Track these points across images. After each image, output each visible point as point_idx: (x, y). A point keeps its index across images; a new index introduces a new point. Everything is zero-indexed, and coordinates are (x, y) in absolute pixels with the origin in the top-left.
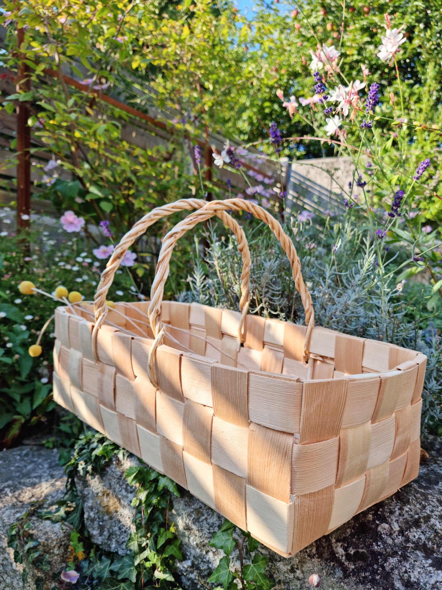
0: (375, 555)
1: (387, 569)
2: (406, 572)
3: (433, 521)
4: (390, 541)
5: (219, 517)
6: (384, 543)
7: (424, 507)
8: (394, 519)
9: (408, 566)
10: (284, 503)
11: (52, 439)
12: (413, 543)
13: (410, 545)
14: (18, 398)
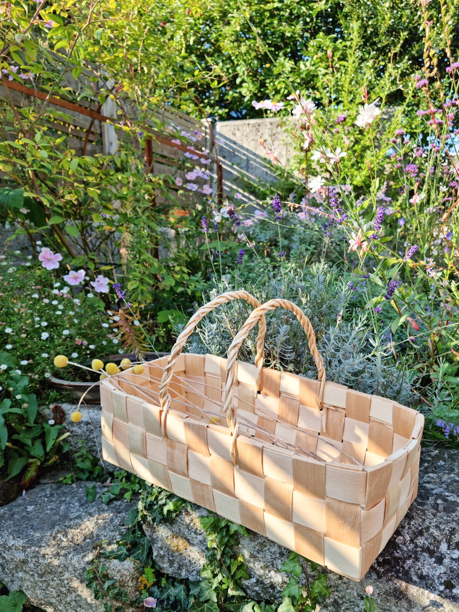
0: (397, 559)
1: (406, 568)
2: (419, 569)
3: (431, 530)
4: (405, 549)
5: (280, 547)
6: (402, 550)
7: (424, 520)
8: (406, 532)
9: (420, 564)
10: (356, 549)
11: (69, 476)
12: (421, 547)
13: (419, 549)
14: (29, 442)
